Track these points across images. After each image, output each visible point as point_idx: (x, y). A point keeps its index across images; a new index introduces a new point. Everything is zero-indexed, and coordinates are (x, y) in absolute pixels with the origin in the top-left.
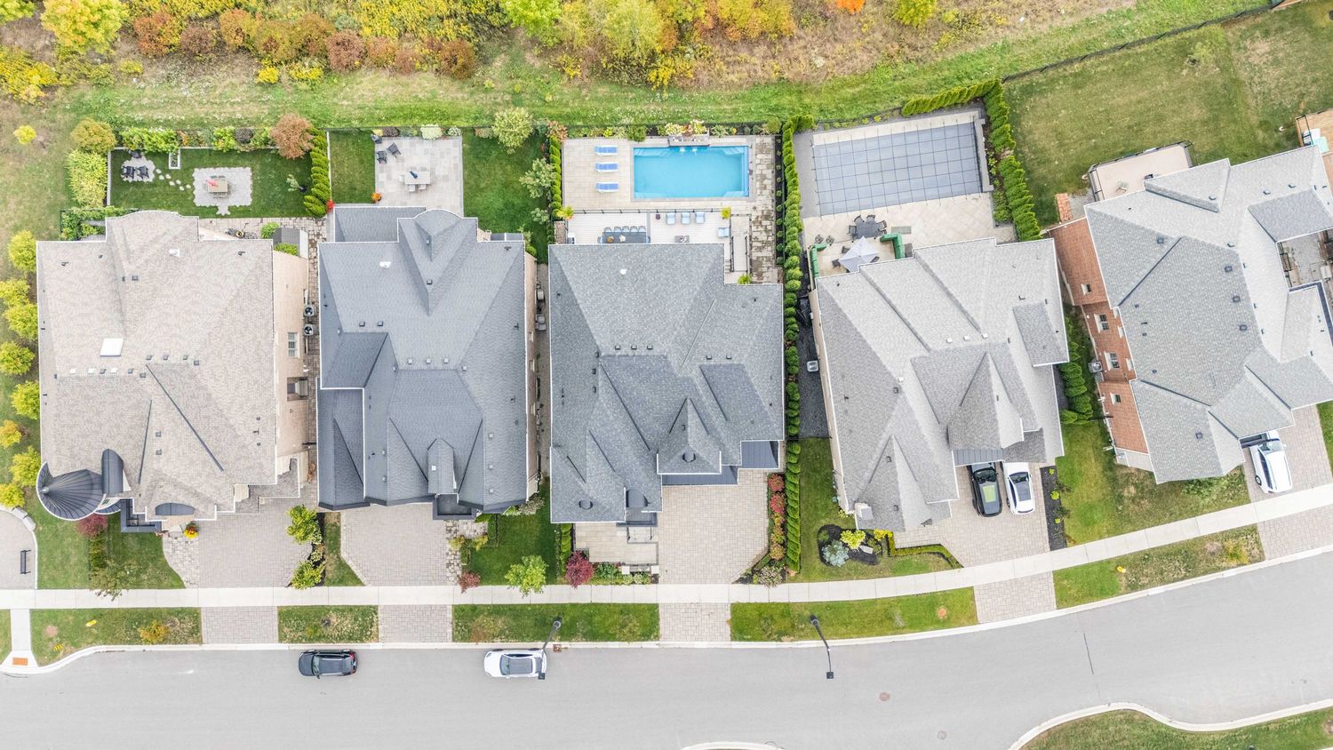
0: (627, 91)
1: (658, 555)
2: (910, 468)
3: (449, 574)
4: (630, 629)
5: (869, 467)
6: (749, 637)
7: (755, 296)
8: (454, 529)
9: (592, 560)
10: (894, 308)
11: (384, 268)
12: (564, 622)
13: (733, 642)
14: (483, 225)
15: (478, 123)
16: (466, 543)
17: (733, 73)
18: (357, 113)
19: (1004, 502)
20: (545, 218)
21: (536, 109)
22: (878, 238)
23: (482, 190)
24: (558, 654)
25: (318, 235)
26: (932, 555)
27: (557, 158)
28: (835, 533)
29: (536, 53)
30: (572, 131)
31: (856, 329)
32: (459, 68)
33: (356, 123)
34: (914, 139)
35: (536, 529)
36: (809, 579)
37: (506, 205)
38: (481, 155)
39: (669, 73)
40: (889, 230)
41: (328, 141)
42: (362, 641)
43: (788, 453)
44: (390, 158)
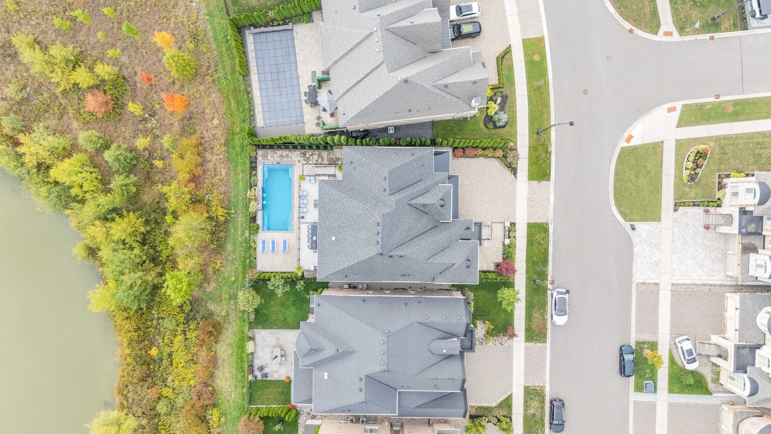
0: (230, 234)
1: (499, 223)
2: (452, 74)
3: (507, 344)
4: (541, 239)
5: (450, 98)
6: (548, 170)
7: (350, 162)
8: (481, 341)
9: (500, 260)
10: (358, 82)
11: (329, 376)
12: (536, 278)
13: (551, 179)
14: (305, 318)
15: (247, 320)
16: (489, 334)
17: (221, 172)
18: (239, 389)
19: (473, 20)
20: (302, 283)
21: (239, 286)
22: (318, 90)
23: (285, 319)
24: (555, 282)
25: (308, 414)
26: (503, 63)
27: (267, 275)
28: (489, 119)
29: (207, 285)
30: (252, 266)
31: (370, 104)
32: (215, 330)
33: (245, 390)
34: (261, 69)
35: (481, 293)
36: (515, 135)
37: (294, 305)
38: (265, 319)
39: (220, 209)
40: (314, 84)
41: (255, 406)
42: (545, 395)
43: (441, 145)
44: (266, 371)
